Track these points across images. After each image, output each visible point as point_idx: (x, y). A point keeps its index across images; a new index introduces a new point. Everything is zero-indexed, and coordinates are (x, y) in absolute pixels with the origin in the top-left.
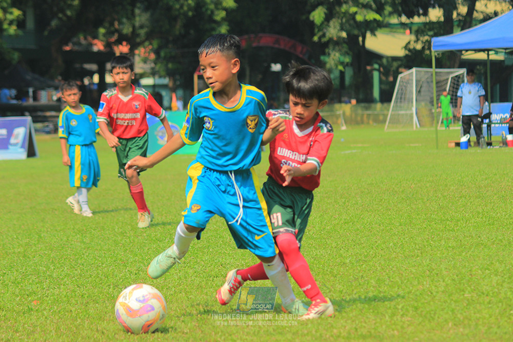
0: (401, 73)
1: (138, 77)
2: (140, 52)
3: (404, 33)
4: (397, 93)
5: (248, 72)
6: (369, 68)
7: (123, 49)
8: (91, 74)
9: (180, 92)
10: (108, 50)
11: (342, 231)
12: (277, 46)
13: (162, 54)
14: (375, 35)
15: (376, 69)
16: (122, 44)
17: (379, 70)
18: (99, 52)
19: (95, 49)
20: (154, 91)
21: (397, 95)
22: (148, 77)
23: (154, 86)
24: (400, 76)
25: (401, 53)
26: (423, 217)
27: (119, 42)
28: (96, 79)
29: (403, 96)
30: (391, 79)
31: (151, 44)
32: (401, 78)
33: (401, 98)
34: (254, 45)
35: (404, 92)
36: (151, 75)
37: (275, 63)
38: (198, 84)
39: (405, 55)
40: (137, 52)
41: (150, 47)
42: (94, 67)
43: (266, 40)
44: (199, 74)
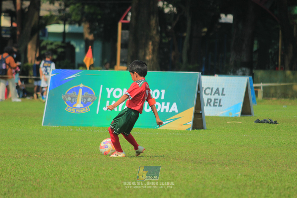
5: (189, 24)
20: (63, 42)
23: (64, 34)
36: (60, 22)
38: (122, 34)
44: (125, 21)
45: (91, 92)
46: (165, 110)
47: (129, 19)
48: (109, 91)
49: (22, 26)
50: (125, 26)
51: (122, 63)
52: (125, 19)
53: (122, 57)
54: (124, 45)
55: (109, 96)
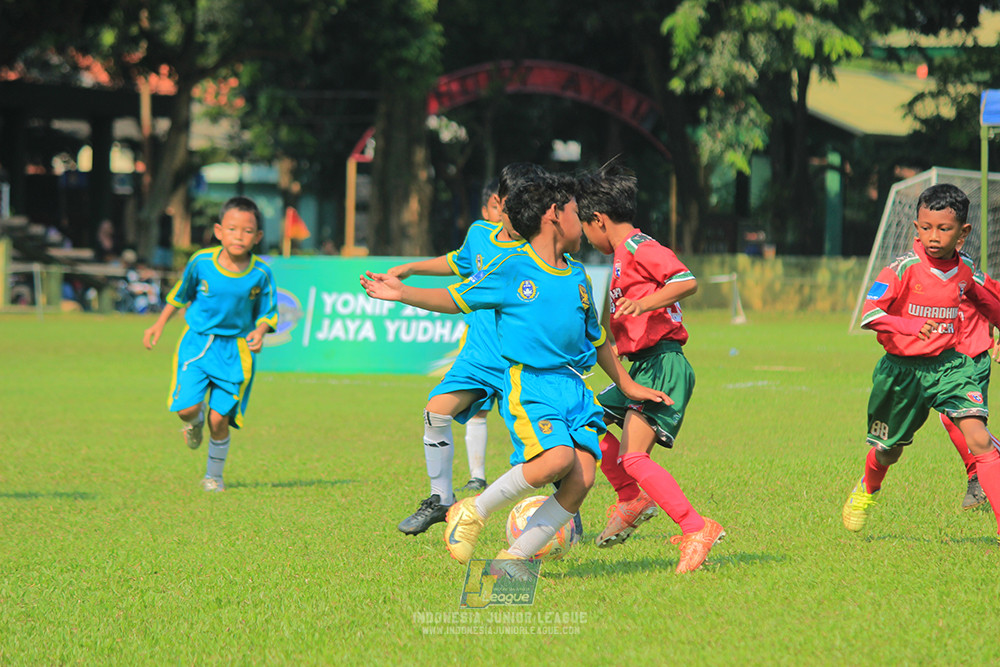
0: (900, 179)
1: (196, 160)
2: (206, 93)
3: (913, 73)
4: (886, 233)
5: (491, 161)
6: (816, 162)
7: (162, 83)
8: (72, 147)
9: (309, 208)
10: (120, 83)
11: (711, 599)
12: (570, 94)
13: (263, 100)
14: (832, 78)
15: (832, 167)
16: (157, 73)
17: (840, 170)
18: (97, 90)
19: (87, 80)
21: (884, 238)
22: (225, 161)
23: (239, 186)
24: (895, 188)
25: (901, 126)
26: (931, 572)
27: (150, 66)
28: (85, 160)
29: (902, 242)
30: (874, 194)
31: (236, 75)
32: (897, 193)
33: (896, 247)
34: (511, 89)
35: (905, 231)
36: (233, 159)
37: (565, 140)
38: (358, 185)
39: (911, 132)
40: (197, 91)
41: (233, 82)
42: (82, 128)
43: (543, 79)
44: (362, 160)
45: (291, 302)
46: (442, 337)
47: (369, 153)
48: (328, 300)
49: (154, 168)
50: (362, 168)
51: (359, 241)
52: (362, 152)
53: (357, 228)
54: (361, 207)
55: (328, 309)
